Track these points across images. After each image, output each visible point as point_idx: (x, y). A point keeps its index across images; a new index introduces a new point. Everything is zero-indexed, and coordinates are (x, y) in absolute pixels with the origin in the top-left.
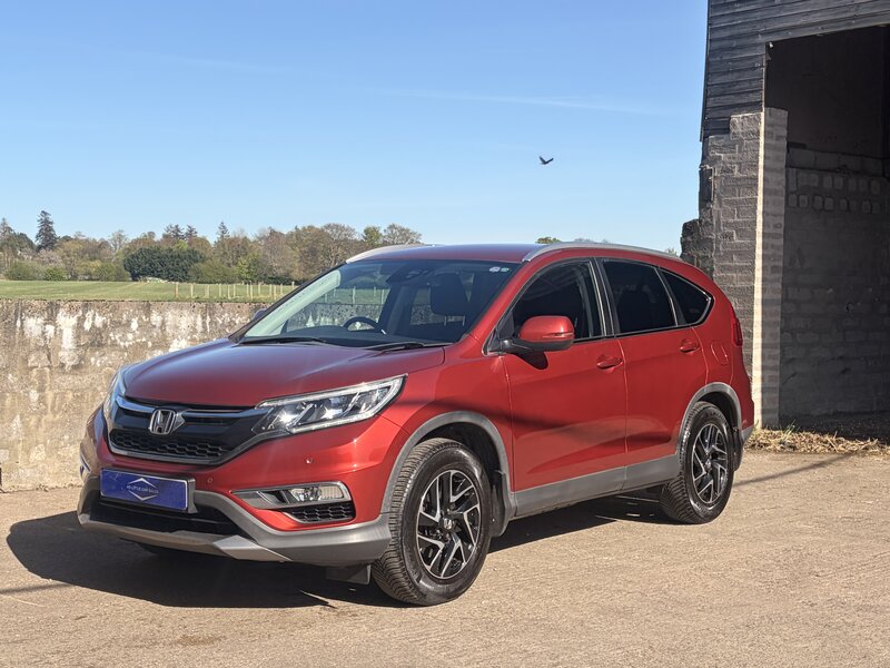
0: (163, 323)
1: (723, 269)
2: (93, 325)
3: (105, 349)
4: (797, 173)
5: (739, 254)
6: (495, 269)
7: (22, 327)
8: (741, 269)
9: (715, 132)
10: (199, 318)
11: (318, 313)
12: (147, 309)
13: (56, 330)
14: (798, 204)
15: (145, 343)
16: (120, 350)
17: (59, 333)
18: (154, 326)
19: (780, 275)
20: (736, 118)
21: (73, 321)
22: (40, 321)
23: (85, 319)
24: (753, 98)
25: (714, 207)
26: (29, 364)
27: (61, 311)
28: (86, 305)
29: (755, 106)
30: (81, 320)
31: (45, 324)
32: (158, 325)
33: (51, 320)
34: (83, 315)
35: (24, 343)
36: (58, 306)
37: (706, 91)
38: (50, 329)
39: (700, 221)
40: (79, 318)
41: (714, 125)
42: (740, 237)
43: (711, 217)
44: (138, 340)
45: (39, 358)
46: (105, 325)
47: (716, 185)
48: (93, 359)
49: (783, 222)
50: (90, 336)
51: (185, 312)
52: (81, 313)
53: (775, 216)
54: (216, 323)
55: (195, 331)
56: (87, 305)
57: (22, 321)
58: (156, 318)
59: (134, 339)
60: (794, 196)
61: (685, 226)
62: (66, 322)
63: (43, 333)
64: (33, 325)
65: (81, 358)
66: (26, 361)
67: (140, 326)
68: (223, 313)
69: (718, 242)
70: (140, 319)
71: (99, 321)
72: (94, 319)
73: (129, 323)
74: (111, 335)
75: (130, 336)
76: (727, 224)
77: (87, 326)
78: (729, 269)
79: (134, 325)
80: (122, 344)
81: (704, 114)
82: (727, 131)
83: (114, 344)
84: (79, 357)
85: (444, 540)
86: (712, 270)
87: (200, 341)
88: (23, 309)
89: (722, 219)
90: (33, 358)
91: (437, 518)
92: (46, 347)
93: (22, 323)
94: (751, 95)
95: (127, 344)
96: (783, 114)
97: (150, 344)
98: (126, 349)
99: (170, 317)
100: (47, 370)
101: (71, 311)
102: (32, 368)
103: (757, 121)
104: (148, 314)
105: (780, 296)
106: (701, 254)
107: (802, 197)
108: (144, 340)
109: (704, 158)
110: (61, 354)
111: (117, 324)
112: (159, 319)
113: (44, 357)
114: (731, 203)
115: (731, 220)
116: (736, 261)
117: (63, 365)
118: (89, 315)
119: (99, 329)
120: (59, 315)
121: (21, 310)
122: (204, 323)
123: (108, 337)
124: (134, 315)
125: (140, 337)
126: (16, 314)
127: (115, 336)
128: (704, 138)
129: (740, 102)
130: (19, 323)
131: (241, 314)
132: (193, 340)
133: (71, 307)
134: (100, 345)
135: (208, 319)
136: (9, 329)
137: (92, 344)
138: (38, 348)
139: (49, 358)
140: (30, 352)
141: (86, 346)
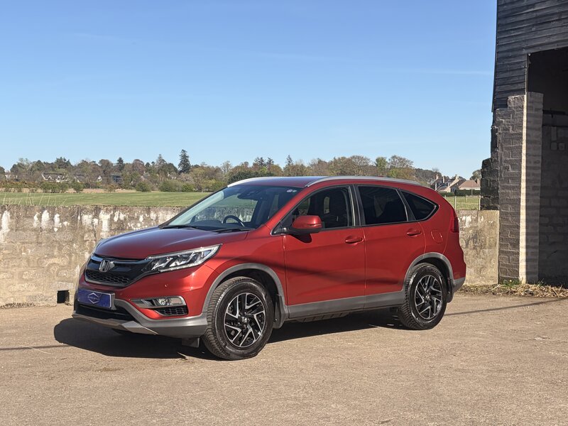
0: (157, 218)
1: (504, 188)
2: (119, 219)
3: (125, 231)
4: (557, 130)
5: (512, 179)
6: (290, 191)
7: (81, 220)
8: (513, 188)
9: (501, 106)
12: (148, 211)
13: (99, 221)
14: (558, 148)
17: (100, 223)
18: (152, 220)
19: (539, 192)
20: (511, 98)
21: (108, 216)
22: (91, 216)
24: (520, 86)
25: (499, 151)
26: (85, 239)
27: (102, 212)
29: (521, 91)
30: (113, 216)
31: (93, 218)
32: (154, 219)
33: (96, 216)
34: (113, 214)
35: (82, 228)
36: (100, 209)
37: (495, 82)
38: (96, 221)
39: (491, 159)
40: (111, 215)
41: (499, 103)
42: (513, 169)
43: (497, 157)
44: (143, 227)
45: (90, 235)
46: (125, 219)
47: (500, 138)
49: (540, 160)
50: (117, 225)
51: (169, 212)
52: (112, 212)
53: (535, 156)
56: (115, 209)
57: (81, 216)
58: (153, 215)
59: (141, 227)
60: (555, 144)
61: (483, 162)
62: (105, 217)
63: (92, 223)
64: (87, 219)
66: (83, 237)
67: (144, 220)
69: (501, 172)
70: (145, 216)
71: (122, 216)
72: (119, 216)
73: (138, 218)
74: (129, 224)
75: (139, 225)
76: (506, 161)
77: (116, 219)
78: (508, 188)
79: (141, 219)
80: (135, 229)
81: (494, 96)
82: (506, 106)
83: (130, 229)
85: (242, 328)
86: (498, 188)
88: (82, 210)
89: (504, 158)
90: (86, 236)
91: (237, 317)
92: (93, 230)
93: (81, 218)
94: (519, 85)
95: (137, 229)
96: (540, 96)
99: (160, 214)
100: (94, 242)
101: (107, 211)
102: (86, 241)
103: (522, 100)
104: (149, 213)
105: (539, 204)
106: (492, 179)
107: (560, 144)
108: (146, 227)
109: (494, 122)
110: (102, 234)
111: (132, 218)
112: (155, 216)
113: (93, 235)
114: (507, 148)
115: (508, 159)
116: (511, 184)
118: (117, 213)
119: (122, 221)
121: (81, 211)
123: (127, 225)
124: (141, 214)
125: (144, 225)
126: (78, 213)
127: (131, 225)
128: (494, 110)
129: (514, 88)
130: (79, 218)
133: (107, 209)
134: (123, 229)
136: (74, 220)
137: (118, 229)
138: (89, 231)
139: (95, 236)
140: (85, 232)
141: (115, 230)
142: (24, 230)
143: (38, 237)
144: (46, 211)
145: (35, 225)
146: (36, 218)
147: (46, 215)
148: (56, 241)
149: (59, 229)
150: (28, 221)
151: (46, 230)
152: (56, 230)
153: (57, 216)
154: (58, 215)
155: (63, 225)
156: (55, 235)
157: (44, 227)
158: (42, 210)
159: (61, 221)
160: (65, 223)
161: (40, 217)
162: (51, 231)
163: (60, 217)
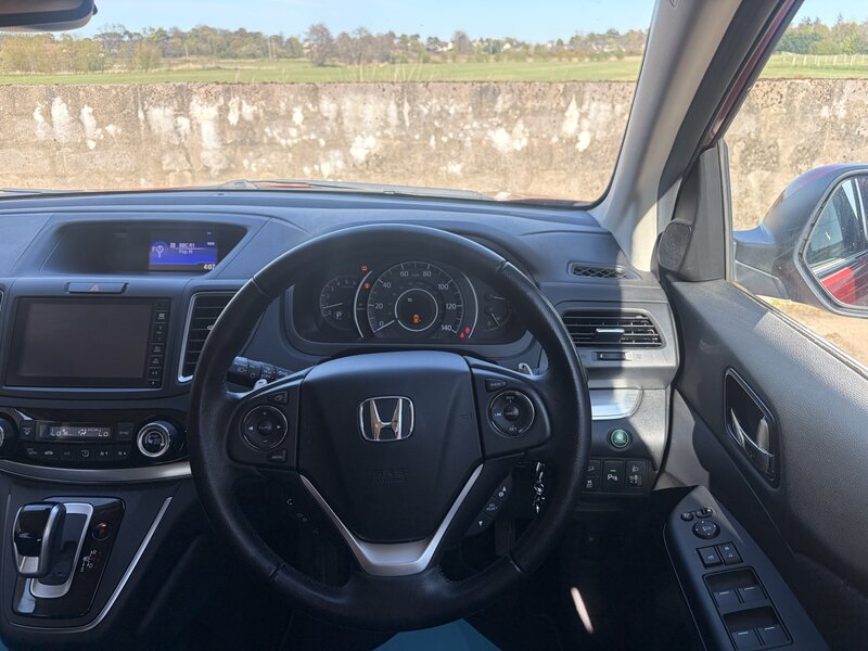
0: (339, 114)
2: (241, 118)
3: (261, 149)
7: (146, 120)
10: (393, 107)
11: (587, 96)
12: (314, 93)
13: (191, 123)
15: (316, 142)
16: (282, 150)
17: (195, 128)
18: (327, 119)
21: (213, 111)
22: (169, 111)
23: (228, 110)
26: (165, 168)
27: (195, 98)
28: (228, 90)
30: (224, 110)
31: (176, 116)
32: (332, 116)
33: (183, 110)
34: (226, 104)
35: (153, 140)
36: (190, 92)
38: (184, 122)
40: (220, 109)
44: (305, 137)
45: (175, 159)
46: (257, 117)
48: (246, 162)
50: (239, 132)
51: (371, 98)
52: (222, 101)
54: (419, 113)
55: (387, 125)
57: (145, 112)
58: (327, 107)
59: (300, 136)
62: (204, 113)
63: (176, 128)
64: (160, 116)
65: (231, 160)
66: (159, 163)
67: (306, 118)
68: (430, 98)
70: (305, 108)
71: (248, 111)
72: (240, 109)
73: (289, 115)
74: (267, 130)
75: (293, 132)
77: (233, 118)
79: (298, 117)
80: (283, 142)
83: (272, 142)
84: (228, 158)
87: (395, 138)
88: (143, 99)
90: (167, 160)
92: (181, 146)
93: (145, 115)
95: (290, 142)
97: (322, 143)
98: (289, 149)
99: (348, 104)
100: (188, 174)
101: (209, 97)
102: (168, 172)
104: (316, 100)
108: (313, 136)
110: (204, 154)
111: (273, 116)
112: (333, 107)
113: (182, 158)
117: (208, 169)
118: (234, 103)
119: (249, 123)
120: (193, 103)
121: (142, 97)
122: (400, 113)
123: (263, 133)
124: (296, 103)
125: (307, 133)
126: (135, 102)
127: (273, 132)
130: (141, 115)
131: (459, 99)
132: (385, 137)
133: (208, 93)
134: (254, 144)
135: (407, 108)
136: (130, 123)
137: (243, 143)
138: (172, 148)
139: (188, 160)
140: (163, 152)
141: (234, 145)
142: (19, 146)
143: (53, 162)
144: (58, 100)
145: (41, 134)
146: (37, 116)
147: (60, 110)
148: (98, 172)
149: (98, 142)
150: (22, 125)
151: (68, 145)
152: (92, 145)
153: (86, 111)
154: (91, 110)
155: (106, 134)
156: (93, 157)
157: (63, 140)
158: (49, 97)
159: (100, 125)
160: (111, 128)
161: (47, 114)
162: (80, 147)
163: (94, 113)
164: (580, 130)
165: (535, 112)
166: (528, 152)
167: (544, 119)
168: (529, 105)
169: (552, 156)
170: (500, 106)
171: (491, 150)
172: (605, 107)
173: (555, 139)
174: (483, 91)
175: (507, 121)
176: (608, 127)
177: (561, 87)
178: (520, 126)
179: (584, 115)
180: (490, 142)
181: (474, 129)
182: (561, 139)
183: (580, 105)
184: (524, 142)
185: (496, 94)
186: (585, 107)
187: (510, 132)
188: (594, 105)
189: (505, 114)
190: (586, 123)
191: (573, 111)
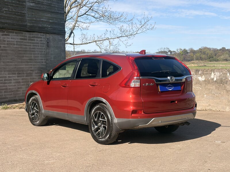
164: (214, 77)
165: (206, 74)
166: (205, 81)
167: (208, 75)
168: (205, 73)
169: (209, 81)
170: (200, 73)
171: (198, 80)
172: (219, 73)
173: (210, 79)
174: (197, 71)
175: (201, 75)
176: (219, 77)
177: (210, 70)
178: (203, 76)
179: (215, 75)
180: (198, 79)
181: (195, 77)
182: (211, 78)
183: (214, 73)
184: (204, 79)
185: (199, 71)
186: (215, 73)
187: (202, 77)
188: (216, 73)
189: (201, 74)
190: (215, 76)
191: (213, 74)
